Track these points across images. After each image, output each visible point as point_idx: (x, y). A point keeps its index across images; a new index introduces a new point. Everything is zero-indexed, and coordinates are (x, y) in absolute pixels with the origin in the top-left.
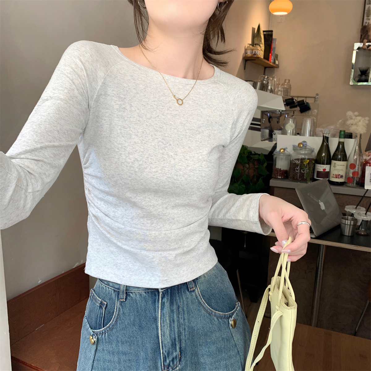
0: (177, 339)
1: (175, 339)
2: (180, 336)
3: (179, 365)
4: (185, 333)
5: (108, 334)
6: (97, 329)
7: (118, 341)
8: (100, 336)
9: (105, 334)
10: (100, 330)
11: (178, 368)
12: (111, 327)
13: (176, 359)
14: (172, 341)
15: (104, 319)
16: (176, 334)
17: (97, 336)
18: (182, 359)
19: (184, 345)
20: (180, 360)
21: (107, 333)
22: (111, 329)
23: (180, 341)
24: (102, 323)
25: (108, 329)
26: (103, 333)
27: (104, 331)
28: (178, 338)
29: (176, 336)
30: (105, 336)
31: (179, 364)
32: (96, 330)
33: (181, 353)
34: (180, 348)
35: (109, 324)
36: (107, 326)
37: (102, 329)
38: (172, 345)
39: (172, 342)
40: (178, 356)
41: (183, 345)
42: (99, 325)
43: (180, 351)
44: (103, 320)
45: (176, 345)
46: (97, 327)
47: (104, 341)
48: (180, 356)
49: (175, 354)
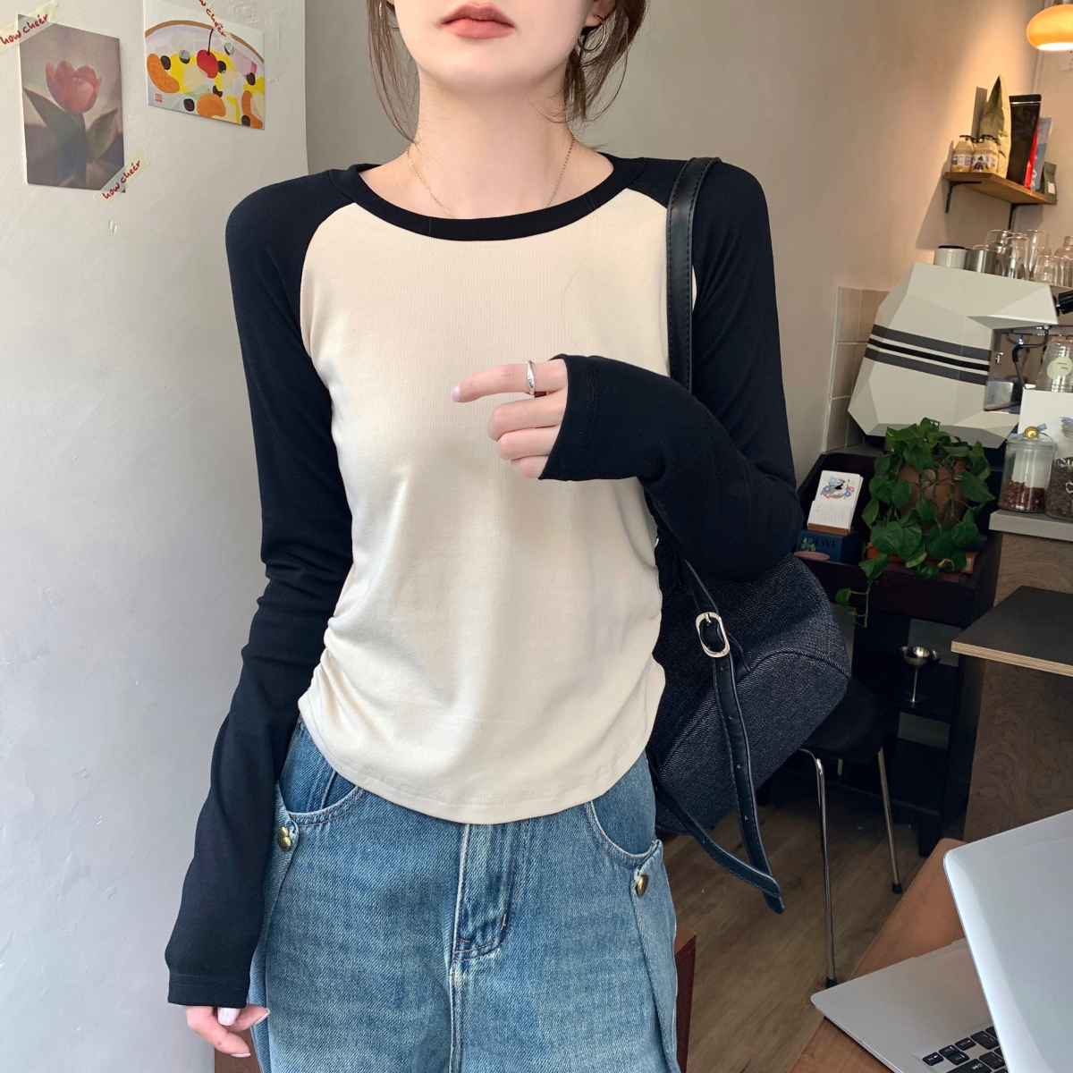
0: (504, 878)
1: (499, 878)
2: (514, 873)
3: (497, 947)
4: (528, 870)
5: (332, 826)
6: (304, 811)
7: (354, 850)
8: (309, 829)
9: (324, 825)
10: (312, 813)
11: (493, 955)
12: (345, 808)
13: (493, 929)
14: (490, 877)
15: (331, 786)
16: (505, 865)
17: (299, 828)
18: (510, 936)
19: (520, 901)
20: (503, 935)
21: (329, 824)
22: (344, 815)
23: (512, 886)
24: (325, 795)
25: (336, 813)
26: (318, 822)
27: (322, 818)
28: (508, 878)
29: (505, 869)
30: (322, 830)
31: (500, 944)
32: (299, 814)
33: (507, 917)
34: (509, 904)
35: (343, 800)
36: (336, 804)
37: (318, 812)
38: (489, 888)
39: (491, 882)
40: (498, 920)
41: (518, 900)
42: (314, 799)
43: (508, 911)
44: (328, 788)
45: (498, 890)
46: (307, 803)
47: (317, 843)
48: (504, 924)
49: (491, 913)
